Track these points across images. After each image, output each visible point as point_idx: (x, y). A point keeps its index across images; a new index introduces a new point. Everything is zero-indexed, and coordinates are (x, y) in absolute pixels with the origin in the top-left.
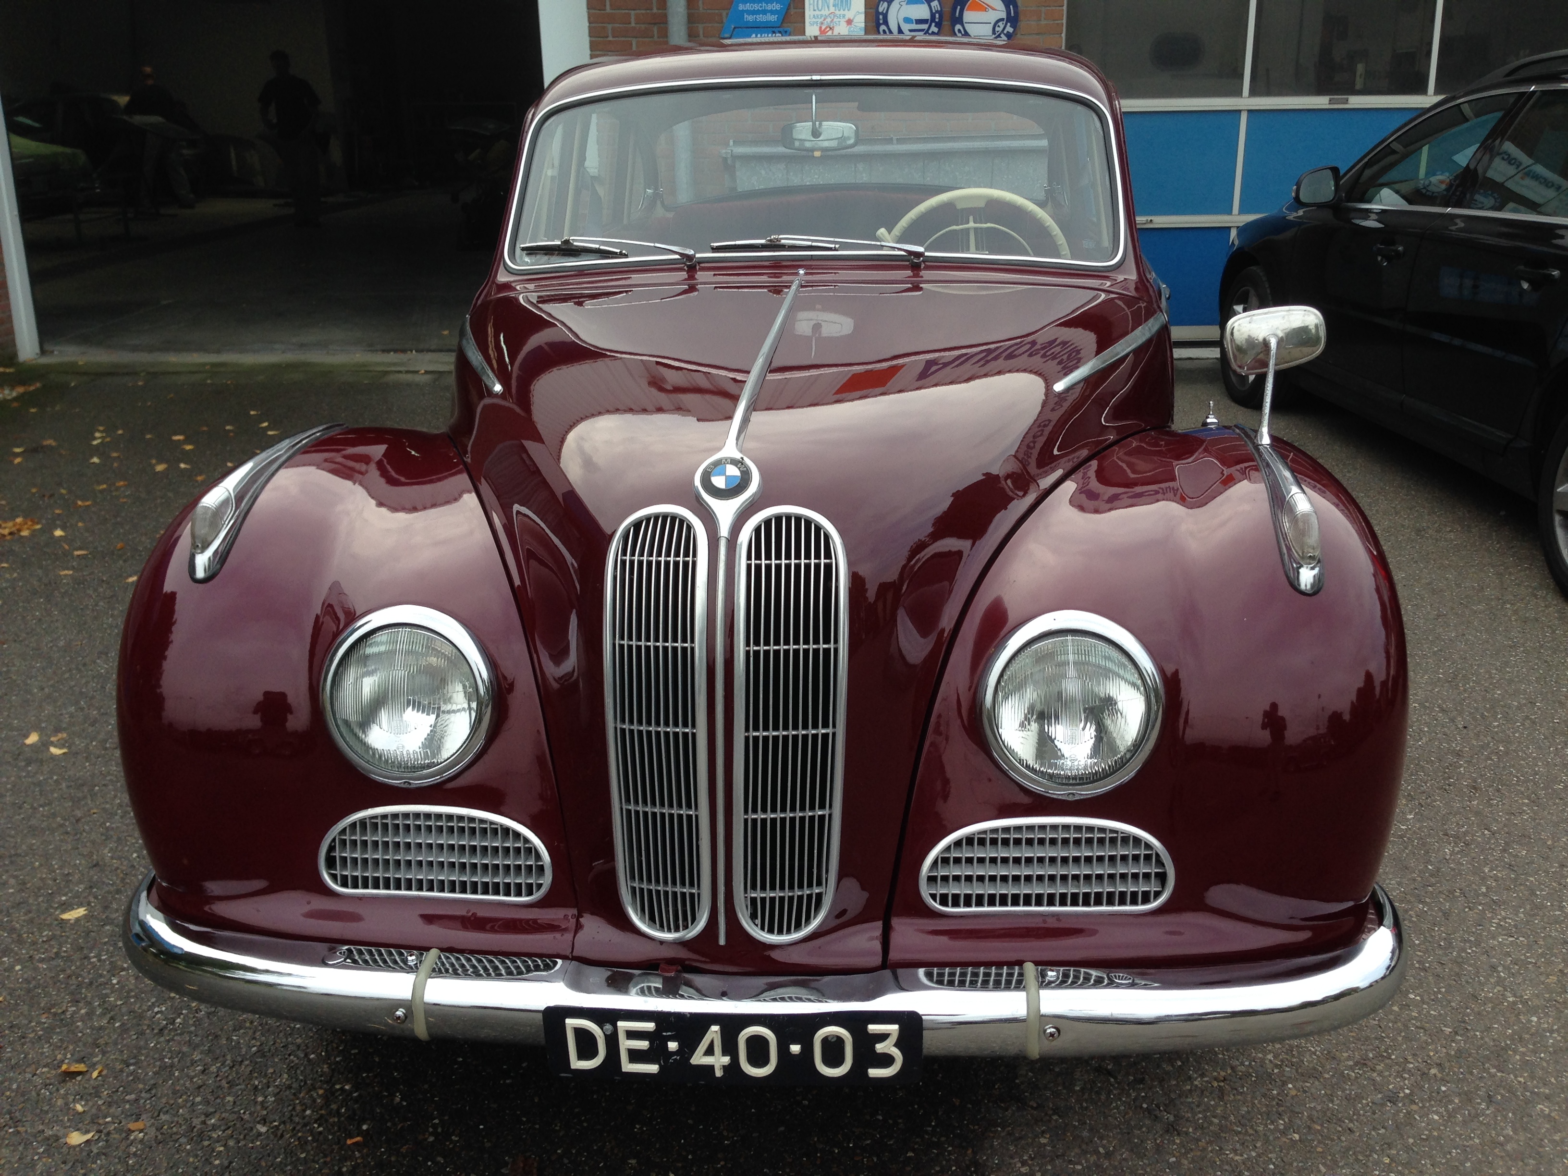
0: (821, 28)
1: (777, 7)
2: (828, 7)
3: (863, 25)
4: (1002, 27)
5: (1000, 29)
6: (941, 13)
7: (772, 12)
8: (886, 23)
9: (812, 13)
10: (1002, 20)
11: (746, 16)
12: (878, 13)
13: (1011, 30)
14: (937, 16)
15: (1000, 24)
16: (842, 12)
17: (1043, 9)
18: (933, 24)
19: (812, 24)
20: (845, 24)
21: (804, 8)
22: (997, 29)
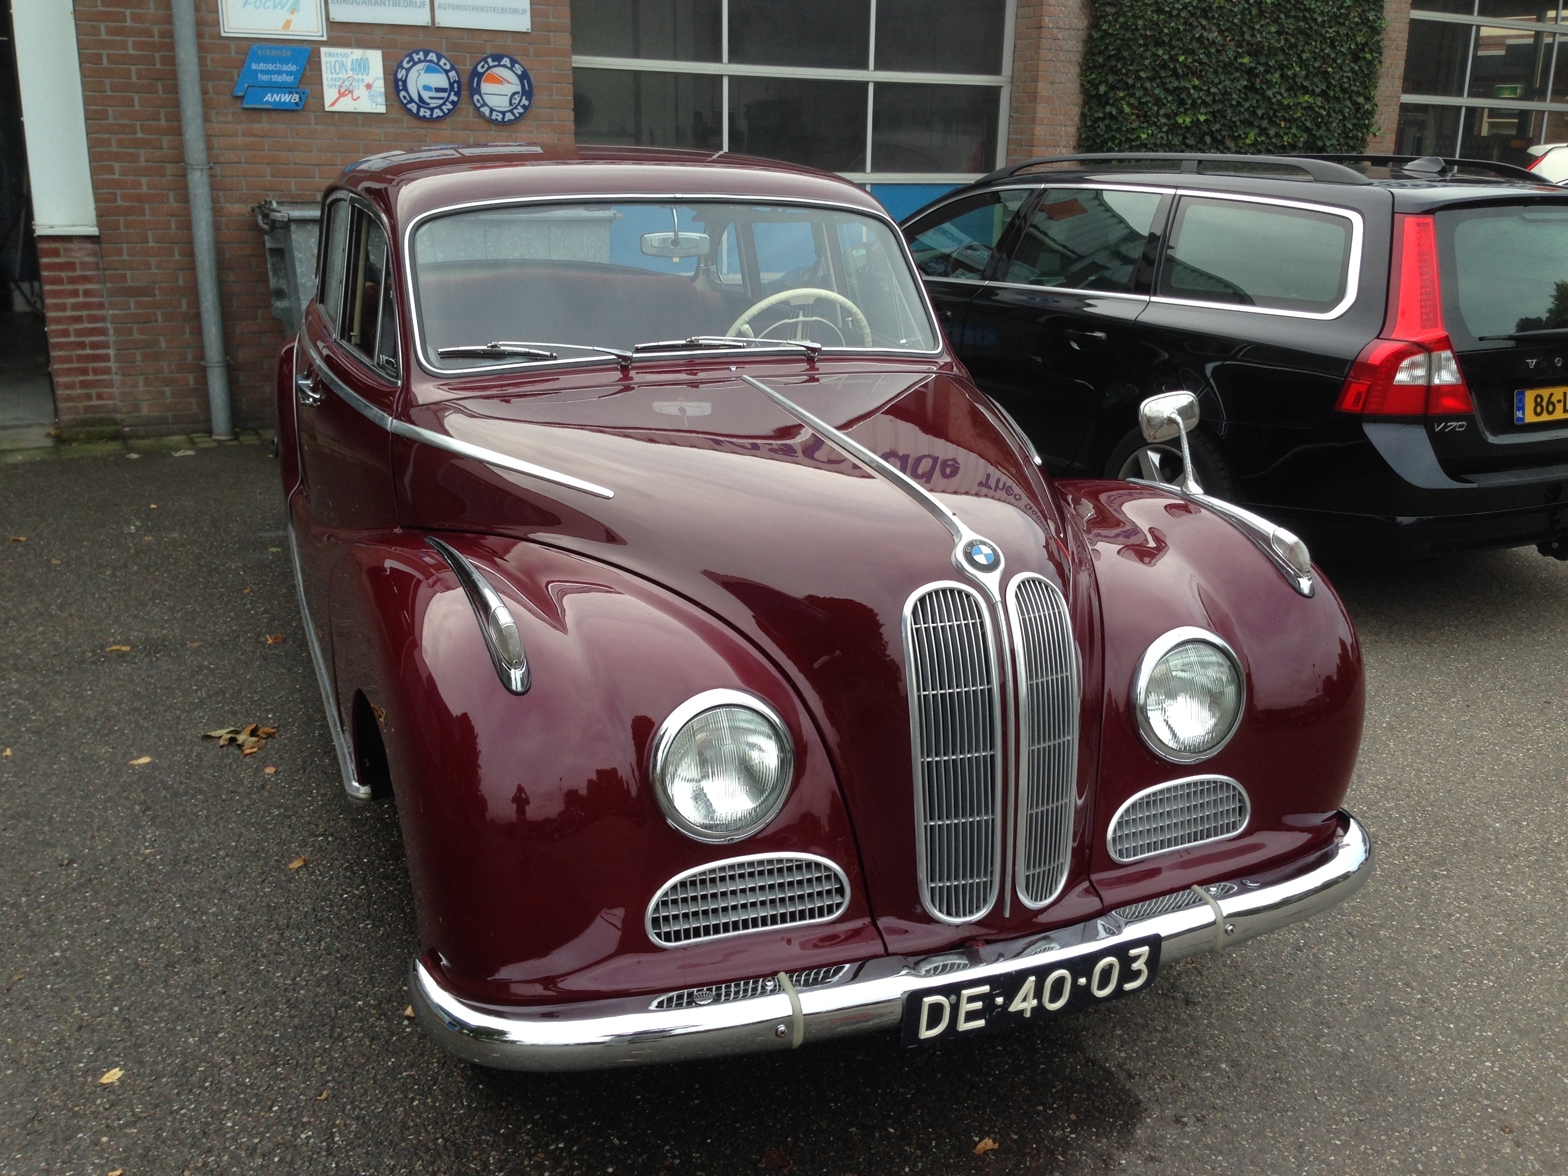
0: (339, 91)
1: (293, 68)
2: (346, 71)
3: (383, 90)
4: (518, 99)
5: (517, 102)
6: (459, 82)
7: (289, 73)
8: (405, 88)
9: (330, 76)
10: (517, 93)
11: (259, 75)
12: (396, 80)
13: (527, 103)
14: (456, 85)
15: (516, 96)
16: (360, 76)
17: (554, 85)
18: (453, 93)
19: (330, 87)
20: (364, 89)
21: (321, 70)
22: (513, 101)
